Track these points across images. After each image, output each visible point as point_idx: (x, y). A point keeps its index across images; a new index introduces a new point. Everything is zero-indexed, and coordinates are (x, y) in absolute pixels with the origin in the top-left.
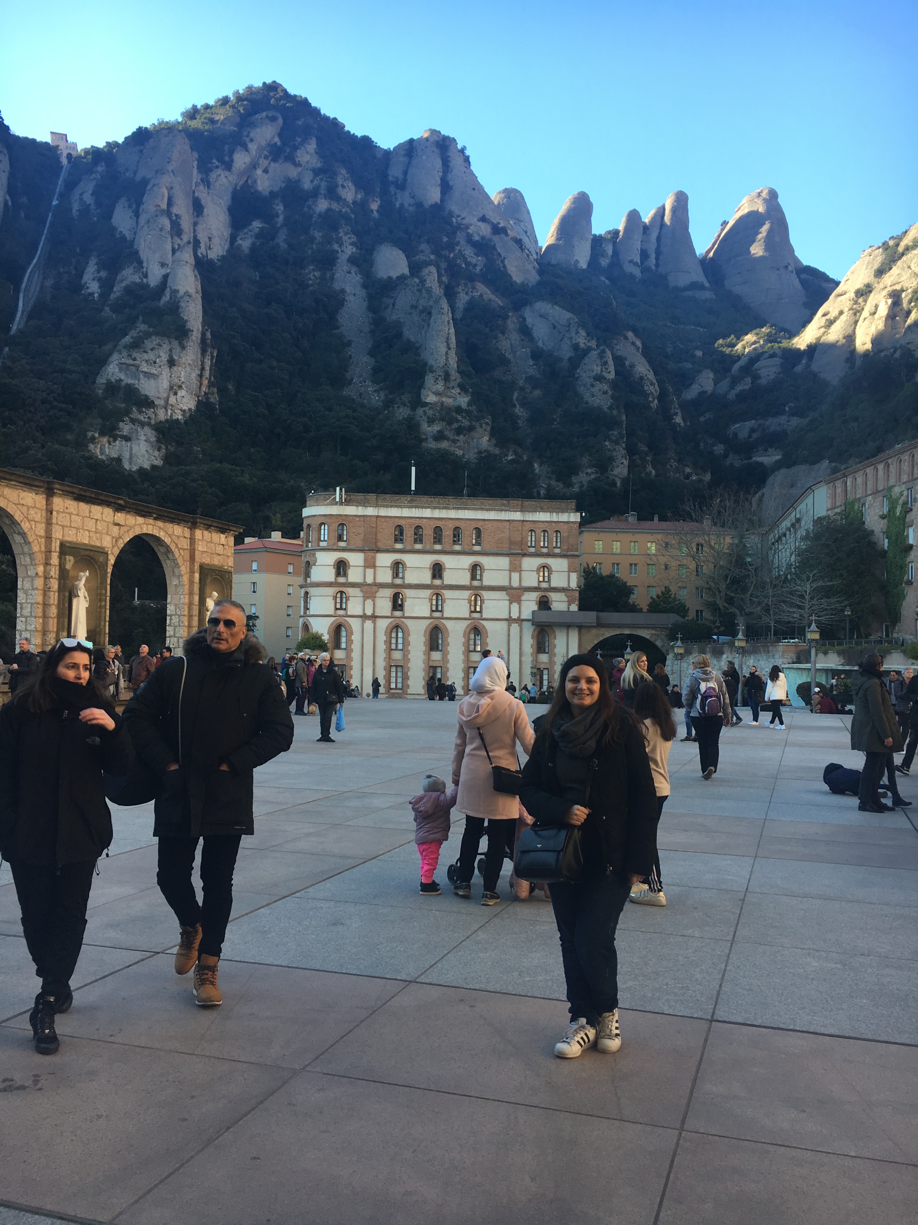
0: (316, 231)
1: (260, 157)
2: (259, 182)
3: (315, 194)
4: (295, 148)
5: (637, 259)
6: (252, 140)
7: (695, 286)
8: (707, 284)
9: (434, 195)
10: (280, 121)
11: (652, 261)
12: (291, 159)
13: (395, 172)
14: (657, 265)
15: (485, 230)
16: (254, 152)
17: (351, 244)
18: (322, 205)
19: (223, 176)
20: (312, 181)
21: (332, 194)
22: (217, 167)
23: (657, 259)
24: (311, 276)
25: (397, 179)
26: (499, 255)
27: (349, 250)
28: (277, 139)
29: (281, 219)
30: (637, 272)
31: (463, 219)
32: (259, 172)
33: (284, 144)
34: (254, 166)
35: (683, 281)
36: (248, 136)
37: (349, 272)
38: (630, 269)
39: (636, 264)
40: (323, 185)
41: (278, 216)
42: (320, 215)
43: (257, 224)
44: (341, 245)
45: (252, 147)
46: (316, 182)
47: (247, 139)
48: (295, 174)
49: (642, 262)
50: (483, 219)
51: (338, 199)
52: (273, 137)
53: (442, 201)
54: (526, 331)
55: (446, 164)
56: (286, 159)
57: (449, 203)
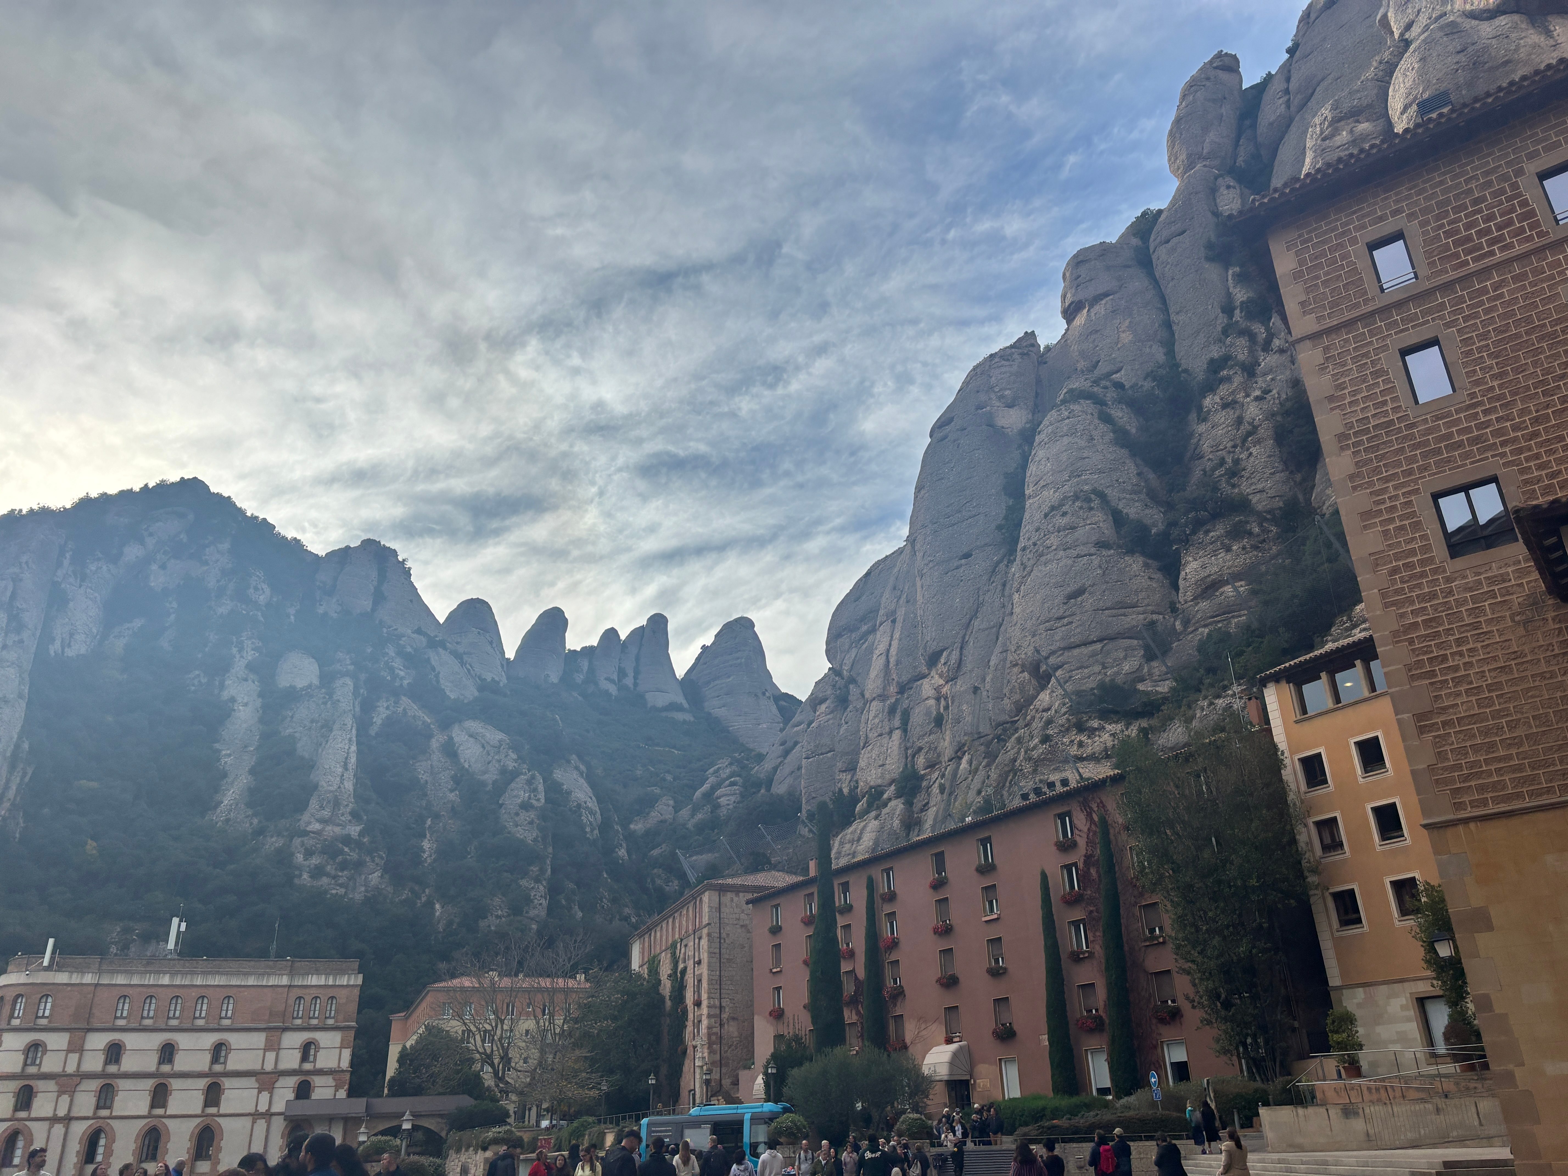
5: (615, 677)
6: (151, 535)
7: (674, 707)
8: (686, 705)
9: (364, 604)
10: (191, 517)
11: (629, 681)
13: (324, 578)
14: (636, 685)
15: (419, 642)
17: (253, 650)
19: (105, 567)
22: (99, 559)
23: (635, 678)
24: (196, 682)
26: (433, 669)
27: (250, 655)
28: (183, 537)
29: (173, 617)
30: (613, 689)
31: (396, 629)
33: (191, 541)
35: (658, 700)
36: (146, 529)
38: (605, 685)
39: (612, 681)
42: (221, 617)
43: (138, 623)
44: (240, 651)
45: (150, 542)
47: (145, 534)
49: (619, 680)
50: (419, 631)
51: (247, 601)
53: (373, 610)
54: (452, 751)
55: (382, 574)
56: (191, 556)
57: (383, 612)
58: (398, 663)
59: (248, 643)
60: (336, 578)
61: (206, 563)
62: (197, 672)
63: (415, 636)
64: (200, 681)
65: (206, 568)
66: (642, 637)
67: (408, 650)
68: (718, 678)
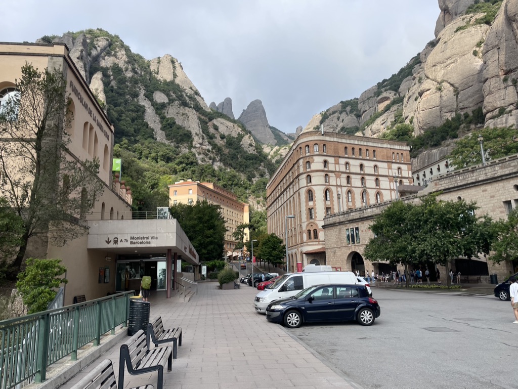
0: (128, 83)
1: (101, 53)
2: (101, 63)
3: (127, 70)
4: (117, 52)
6: (98, 46)
9: (169, 78)
10: (110, 41)
12: (115, 56)
13: (153, 67)
15: (192, 92)
16: (99, 51)
17: (144, 89)
18: (129, 74)
20: (124, 65)
21: (133, 70)
25: (155, 70)
29: (112, 77)
31: (183, 87)
32: (101, 59)
34: (98, 56)
36: (97, 44)
37: (145, 100)
40: (130, 67)
41: (110, 76)
44: (140, 89)
46: (126, 66)
48: (116, 61)
52: (107, 46)
53: (174, 80)
54: (216, 128)
55: (174, 67)
56: (113, 55)
57: (177, 81)
58: (187, 98)
59: (141, 87)
60: (158, 69)
61: (118, 58)
62: (128, 96)
63: (190, 89)
64: (130, 99)
65: (118, 60)
66: (223, 106)
67: (188, 95)
68: (251, 120)
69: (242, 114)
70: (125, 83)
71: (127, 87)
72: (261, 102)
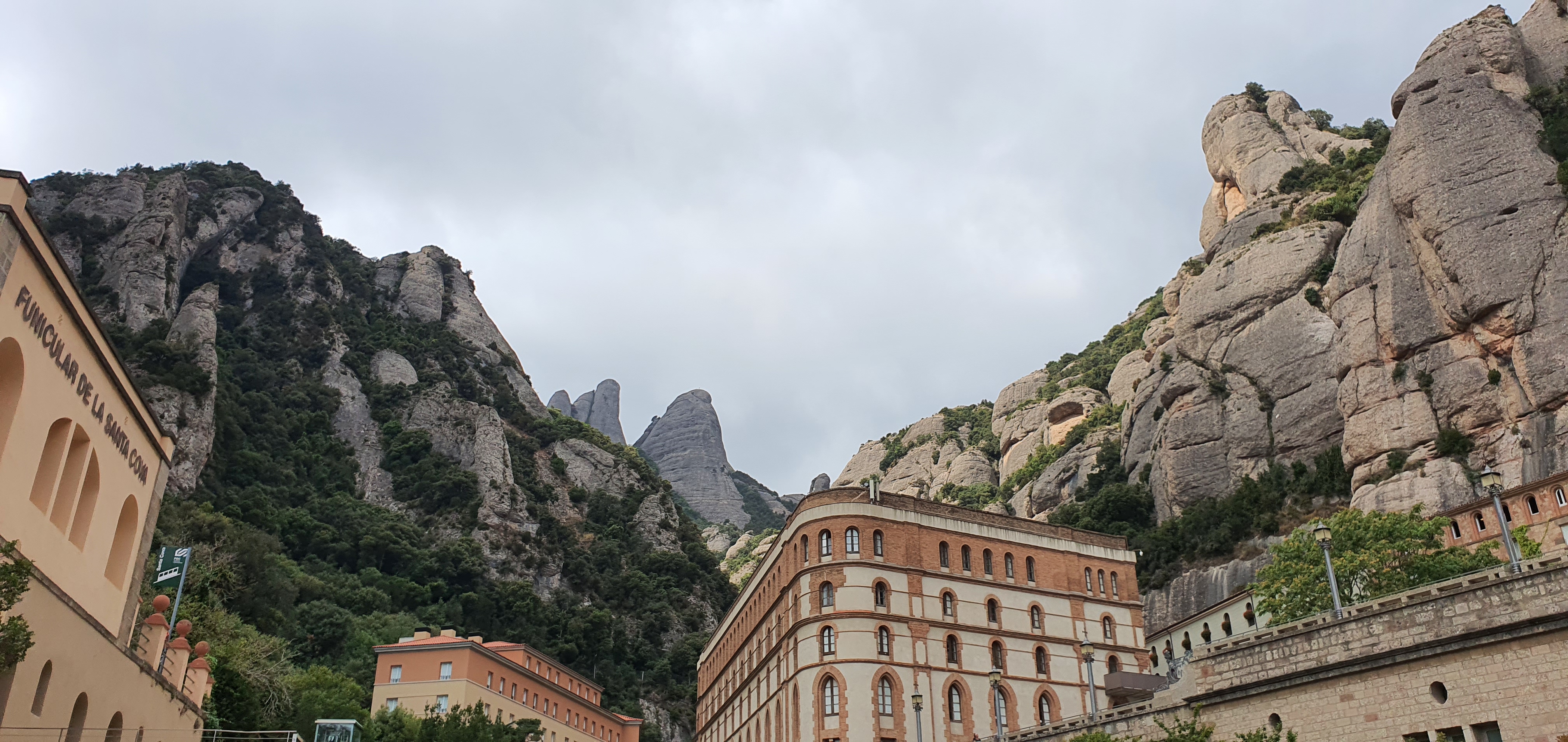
0: (299, 323)
1: (230, 232)
2: (222, 259)
3: (299, 282)
4: (277, 231)
6: (224, 212)
9: (434, 312)
10: (261, 198)
12: (270, 242)
13: (384, 280)
15: (495, 357)
16: (224, 225)
17: (344, 343)
18: (307, 297)
20: (293, 270)
21: (320, 285)
24: (294, 370)
25: (387, 289)
26: (511, 387)
27: (343, 350)
28: (254, 219)
29: (249, 303)
31: (470, 342)
32: (225, 248)
33: (261, 224)
34: (219, 240)
36: (219, 206)
37: (345, 373)
40: (310, 275)
41: (245, 299)
42: (304, 306)
44: (332, 344)
45: (223, 220)
46: (299, 272)
47: (218, 211)
48: (272, 258)
50: (493, 346)
51: (327, 293)
52: (250, 215)
53: (444, 320)
54: (559, 468)
55: (448, 284)
56: (262, 241)
57: (455, 323)
58: (477, 376)
59: (337, 336)
60: (398, 284)
61: (279, 250)
62: (293, 360)
63: (490, 350)
64: (297, 370)
65: (279, 255)
66: (592, 403)
67: (483, 365)
68: (673, 451)
69: (649, 430)
70: (285, 322)
71: (294, 334)
72: (708, 399)
